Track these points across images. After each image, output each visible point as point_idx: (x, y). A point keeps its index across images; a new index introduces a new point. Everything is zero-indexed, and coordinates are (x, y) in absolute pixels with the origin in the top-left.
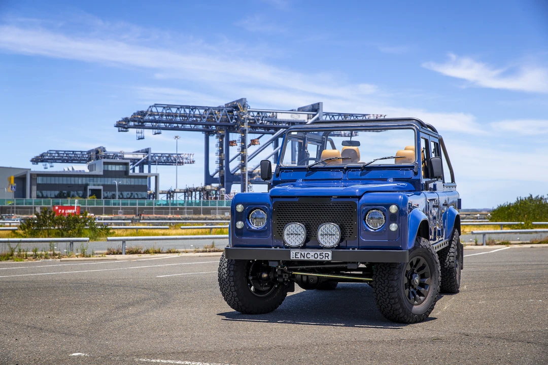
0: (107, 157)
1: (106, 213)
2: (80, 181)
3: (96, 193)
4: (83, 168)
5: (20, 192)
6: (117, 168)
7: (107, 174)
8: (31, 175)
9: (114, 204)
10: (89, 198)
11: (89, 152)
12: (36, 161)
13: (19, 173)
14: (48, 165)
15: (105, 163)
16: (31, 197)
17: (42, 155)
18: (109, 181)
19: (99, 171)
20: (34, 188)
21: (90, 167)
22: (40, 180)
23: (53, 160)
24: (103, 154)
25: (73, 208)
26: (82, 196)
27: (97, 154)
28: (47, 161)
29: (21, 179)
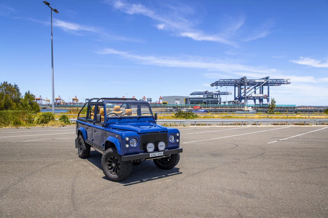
0: (209, 93)
1: (207, 108)
2: (201, 100)
3: (205, 103)
4: (202, 96)
5: (186, 103)
6: (210, 96)
7: (208, 98)
8: (189, 98)
9: (209, 105)
10: (203, 104)
11: (204, 92)
12: (191, 94)
13: (186, 98)
14: (194, 95)
15: (207, 95)
16: (189, 104)
17: (193, 93)
18: (208, 100)
19: (206, 97)
20: (190, 101)
21: (204, 96)
22: (191, 100)
23: (196, 94)
24: (208, 92)
25: (198, 107)
26: (201, 103)
27: (206, 93)
28: (194, 94)
29: (186, 99)
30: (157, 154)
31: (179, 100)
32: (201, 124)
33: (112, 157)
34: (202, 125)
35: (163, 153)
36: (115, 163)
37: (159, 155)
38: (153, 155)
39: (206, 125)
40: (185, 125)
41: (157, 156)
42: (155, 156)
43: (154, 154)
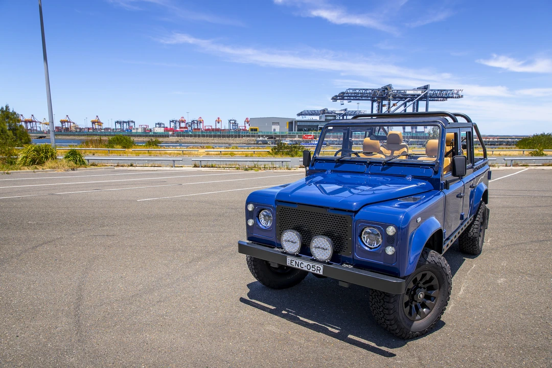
0: (328, 113)
2: (315, 124)
3: (322, 129)
4: (317, 118)
5: (291, 129)
6: (331, 118)
7: (326, 121)
8: (295, 121)
10: (319, 131)
11: (321, 111)
12: (299, 115)
13: (290, 121)
14: (304, 116)
15: (326, 116)
16: (295, 131)
17: (301, 112)
19: (323, 119)
20: (296, 127)
21: (320, 118)
22: (298, 124)
23: (306, 115)
24: (327, 111)
25: (311, 136)
26: (315, 130)
27: (324, 111)
28: (303, 115)
29: (291, 123)
30: (305, 264)
31: (278, 123)
38: (294, 263)
42: (300, 267)
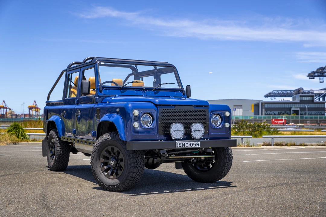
0: (304, 93)
1: (301, 123)
2: (287, 106)
3: (296, 112)
5: (257, 112)
6: (308, 99)
7: (302, 102)
8: (262, 103)
9: (306, 118)
10: (292, 115)
11: (294, 91)
12: (267, 96)
13: (256, 103)
14: (273, 98)
15: (301, 96)
16: (262, 114)
17: (270, 93)
18: (302, 106)
19: (298, 100)
20: (264, 110)
21: (293, 100)
22: (266, 106)
23: (275, 95)
24: (302, 91)
25: (282, 120)
26: (288, 114)
27: (298, 91)
28: (272, 96)
29: (257, 106)
30: (189, 143)
31: (241, 106)
32: (284, 144)
33: (109, 148)
34: (286, 145)
35: (199, 143)
36: (115, 159)
37: (193, 147)
38: (181, 145)
39: (294, 145)
40: (251, 144)
41: (189, 147)
42: (185, 147)
43: (184, 142)
